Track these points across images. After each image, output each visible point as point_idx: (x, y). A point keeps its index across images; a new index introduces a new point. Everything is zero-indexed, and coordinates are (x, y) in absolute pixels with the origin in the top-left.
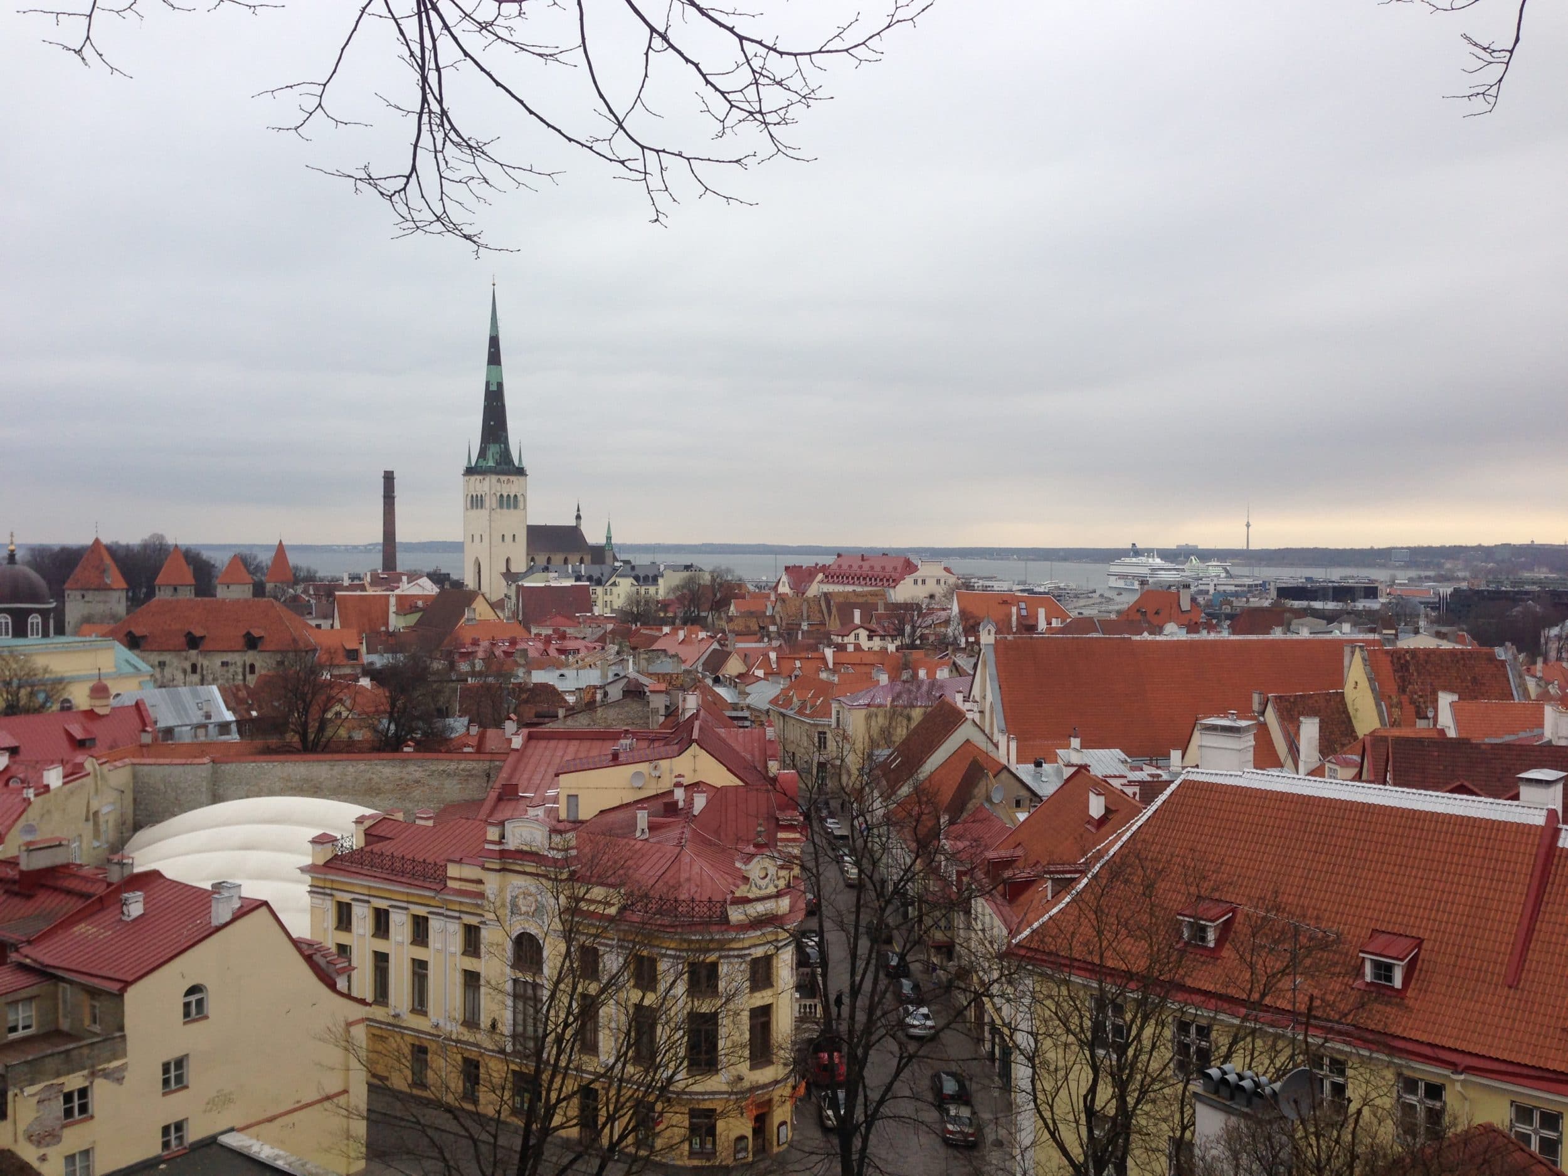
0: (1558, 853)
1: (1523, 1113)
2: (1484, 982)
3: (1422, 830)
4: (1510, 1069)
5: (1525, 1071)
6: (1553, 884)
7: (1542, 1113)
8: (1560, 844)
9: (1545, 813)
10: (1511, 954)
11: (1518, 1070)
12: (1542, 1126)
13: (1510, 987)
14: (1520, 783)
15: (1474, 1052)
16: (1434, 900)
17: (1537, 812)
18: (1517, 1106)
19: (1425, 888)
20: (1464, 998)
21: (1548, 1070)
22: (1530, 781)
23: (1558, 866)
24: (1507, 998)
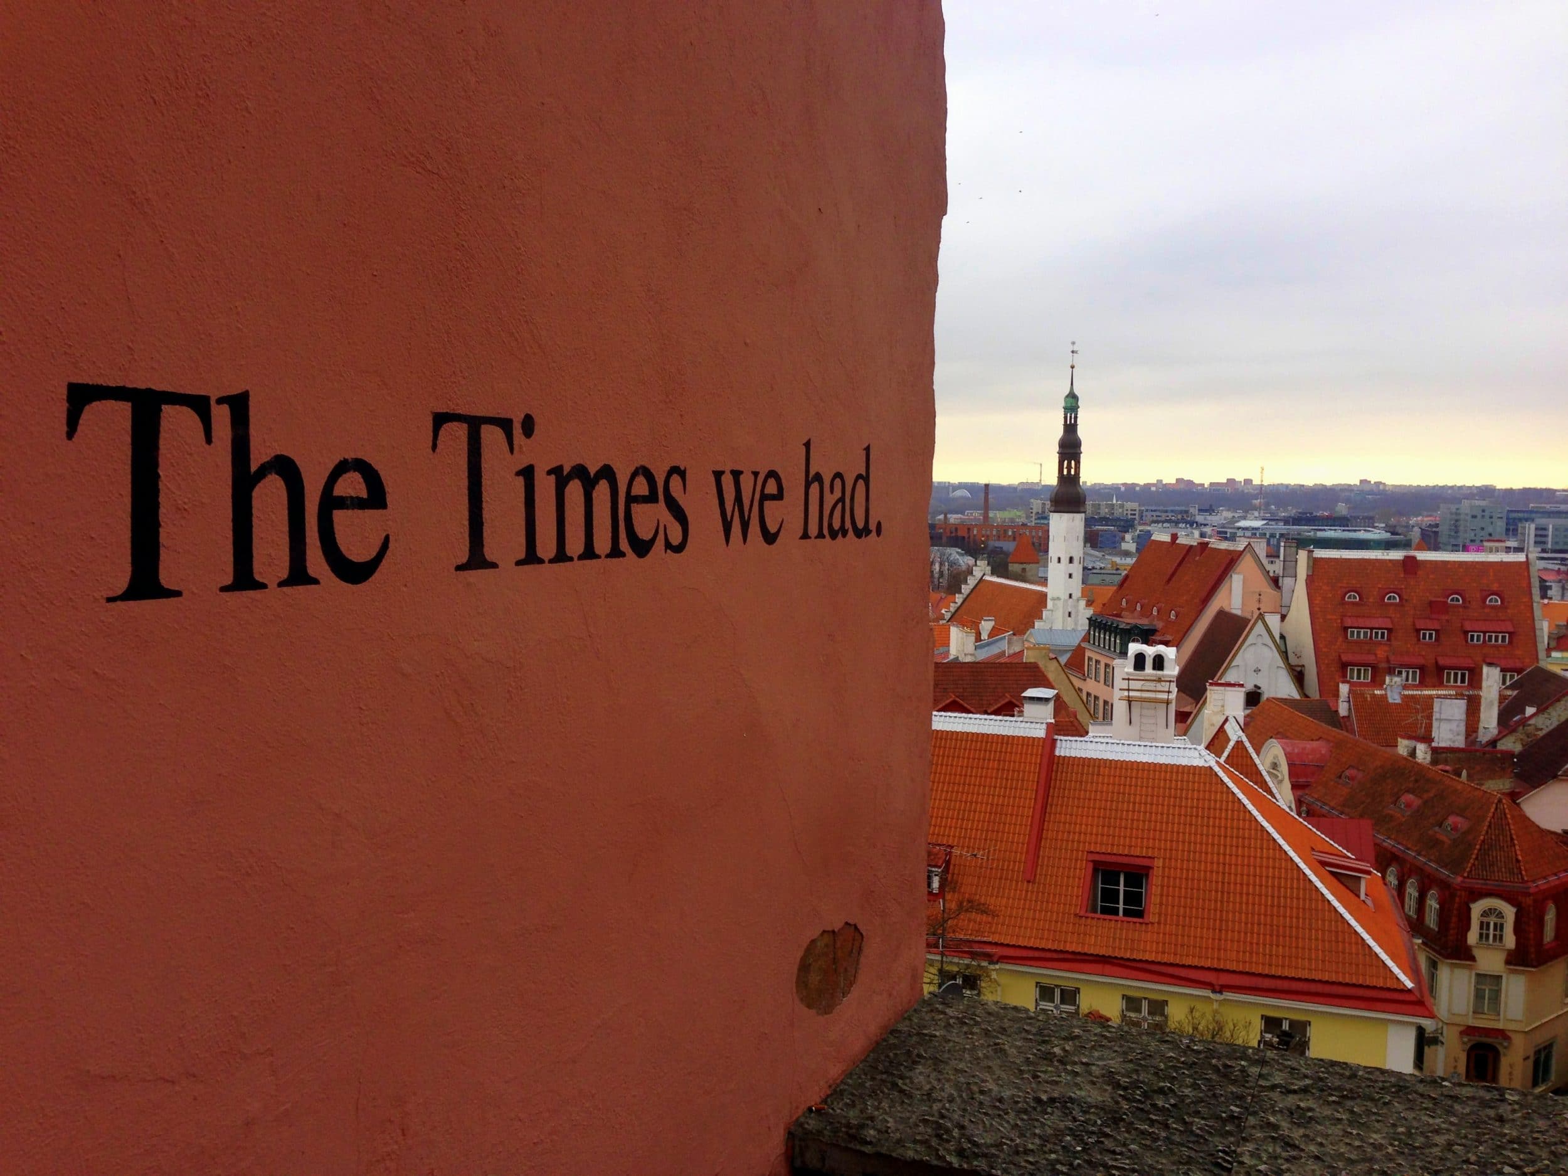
0: (1056, 761)
1: (1046, 992)
2: (1006, 879)
3: (945, 748)
4: (1037, 954)
5: (1048, 955)
6: (1054, 788)
7: (1061, 990)
8: (1057, 753)
9: (1044, 726)
10: (1027, 852)
11: (1042, 955)
12: (1063, 1002)
13: (1029, 882)
14: (1024, 702)
15: (1006, 942)
16: (959, 810)
17: (1038, 726)
18: (1041, 987)
19: (951, 800)
20: (992, 896)
21: (1067, 952)
22: (1032, 699)
23: (1057, 772)
24: (1027, 891)
